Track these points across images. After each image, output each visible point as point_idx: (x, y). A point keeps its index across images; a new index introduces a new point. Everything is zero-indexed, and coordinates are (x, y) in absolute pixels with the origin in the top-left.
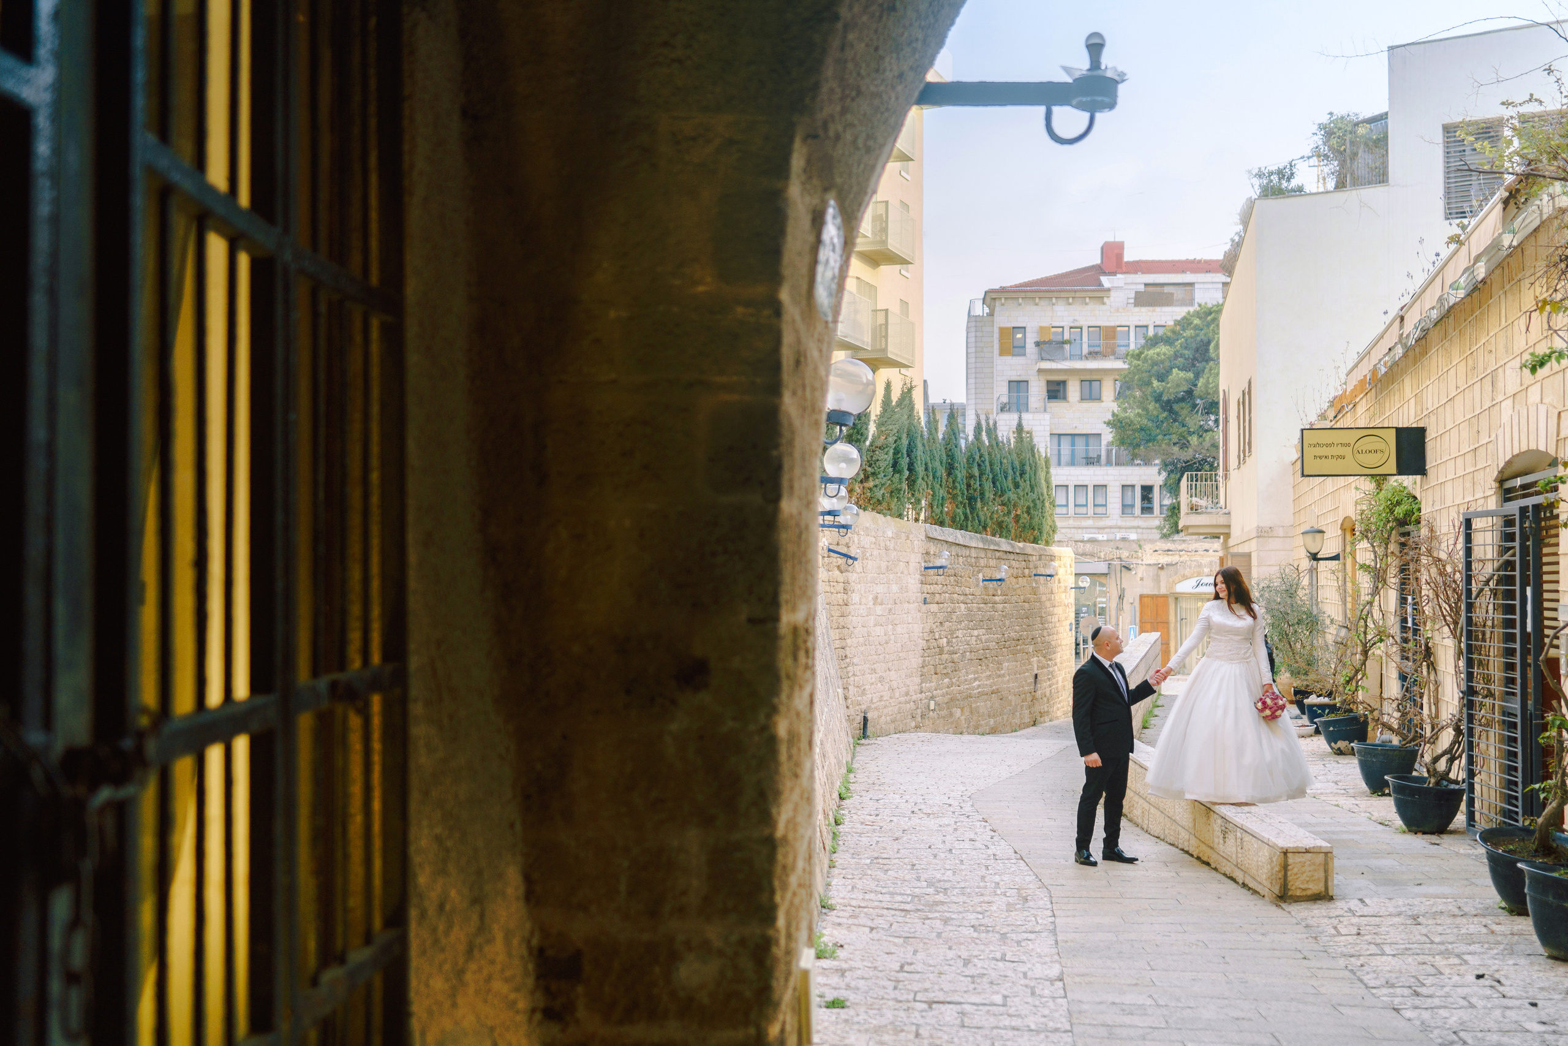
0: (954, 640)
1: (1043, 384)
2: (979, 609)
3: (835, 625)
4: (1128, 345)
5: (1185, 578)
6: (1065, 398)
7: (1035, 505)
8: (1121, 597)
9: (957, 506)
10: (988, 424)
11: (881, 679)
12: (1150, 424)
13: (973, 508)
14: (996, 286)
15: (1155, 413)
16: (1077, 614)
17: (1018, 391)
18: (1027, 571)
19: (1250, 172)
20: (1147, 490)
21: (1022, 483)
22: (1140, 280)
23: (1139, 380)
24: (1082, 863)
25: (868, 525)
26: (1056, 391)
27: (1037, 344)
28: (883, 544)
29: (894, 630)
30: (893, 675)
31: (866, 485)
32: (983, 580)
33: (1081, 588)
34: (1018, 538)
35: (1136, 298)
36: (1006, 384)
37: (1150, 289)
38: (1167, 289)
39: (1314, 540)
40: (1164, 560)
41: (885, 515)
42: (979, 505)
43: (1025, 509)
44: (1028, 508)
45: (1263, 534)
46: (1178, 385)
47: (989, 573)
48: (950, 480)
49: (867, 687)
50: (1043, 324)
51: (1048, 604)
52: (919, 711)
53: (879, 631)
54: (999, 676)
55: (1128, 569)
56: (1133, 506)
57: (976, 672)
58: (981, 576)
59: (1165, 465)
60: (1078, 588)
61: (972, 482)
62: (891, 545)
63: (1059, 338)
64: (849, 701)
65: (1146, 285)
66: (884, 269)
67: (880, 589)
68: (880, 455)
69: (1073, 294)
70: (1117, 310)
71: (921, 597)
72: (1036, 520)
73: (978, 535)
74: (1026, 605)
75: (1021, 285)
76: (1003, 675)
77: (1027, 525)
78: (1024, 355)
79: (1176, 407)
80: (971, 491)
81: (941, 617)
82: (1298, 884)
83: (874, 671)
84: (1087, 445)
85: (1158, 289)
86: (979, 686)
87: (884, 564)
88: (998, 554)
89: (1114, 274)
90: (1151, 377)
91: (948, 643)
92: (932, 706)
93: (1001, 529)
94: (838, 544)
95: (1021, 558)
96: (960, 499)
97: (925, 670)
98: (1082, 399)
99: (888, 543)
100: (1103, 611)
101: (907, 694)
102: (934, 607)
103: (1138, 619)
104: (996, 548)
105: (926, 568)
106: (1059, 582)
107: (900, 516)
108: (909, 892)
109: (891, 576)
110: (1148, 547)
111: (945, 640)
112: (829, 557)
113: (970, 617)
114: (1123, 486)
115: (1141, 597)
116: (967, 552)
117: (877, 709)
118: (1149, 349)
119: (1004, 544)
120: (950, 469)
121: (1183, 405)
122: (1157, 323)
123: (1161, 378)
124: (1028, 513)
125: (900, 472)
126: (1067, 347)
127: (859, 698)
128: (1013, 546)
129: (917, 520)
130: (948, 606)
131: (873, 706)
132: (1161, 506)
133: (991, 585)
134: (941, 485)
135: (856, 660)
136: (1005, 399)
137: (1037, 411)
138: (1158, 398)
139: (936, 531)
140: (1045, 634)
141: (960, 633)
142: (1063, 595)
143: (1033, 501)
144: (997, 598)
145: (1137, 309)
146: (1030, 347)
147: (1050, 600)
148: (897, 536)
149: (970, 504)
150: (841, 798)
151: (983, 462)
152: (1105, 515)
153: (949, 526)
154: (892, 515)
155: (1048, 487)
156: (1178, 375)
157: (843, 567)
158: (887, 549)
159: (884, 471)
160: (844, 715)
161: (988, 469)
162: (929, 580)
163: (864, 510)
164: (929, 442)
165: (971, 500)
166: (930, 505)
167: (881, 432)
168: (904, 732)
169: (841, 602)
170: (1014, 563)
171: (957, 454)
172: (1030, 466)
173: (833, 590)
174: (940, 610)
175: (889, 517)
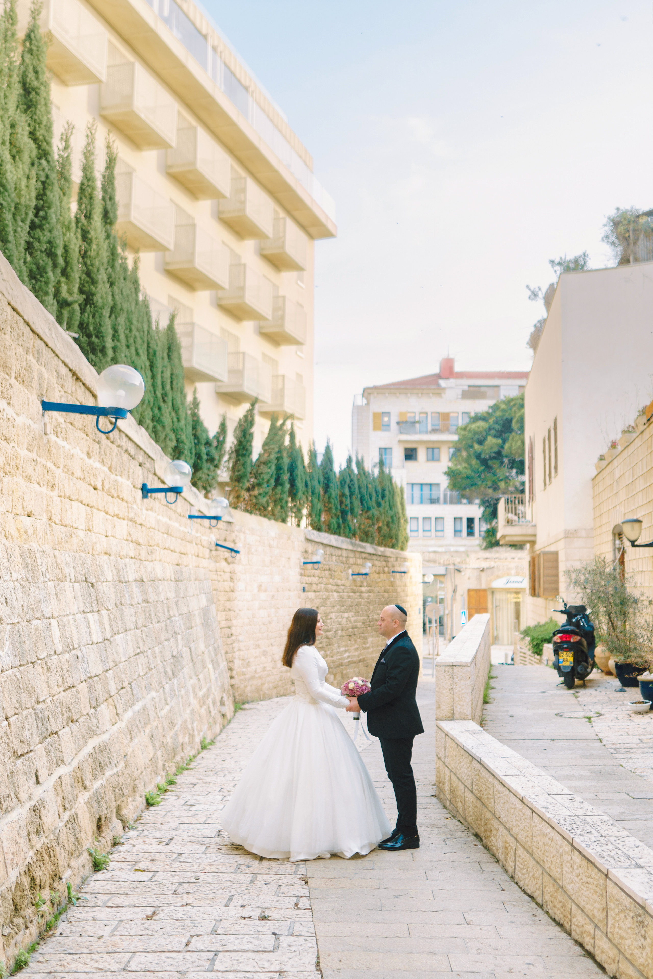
0: (328, 621)
1: (402, 450)
2: (349, 597)
3: (220, 607)
4: (458, 424)
5: (498, 577)
6: (416, 459)
7: (393, 521)
8: (454, 591)
9: (332, 517)
10: (357, 458)
11: (265, 653)
12: (473, 474)
13: (344, 520)
14: (371, 385)
15: (476, 466)
16: (425, 602)
17: (386, 454)
18: (386, 569)
19: (552, 262)
20: (470, 521)
21: (382, 503)
22: (465, 383)
23: (466, 445)
26: (410, 454)
27: (398, 423)
28: (266, 542)
29: (277, 612)
30: (275, 649)
31: (252, 493)
32: (353, 575)
33: (426, 583)
34: (380, 544)
35: (462, 394)
36: (378, 450)
37: (472, 389)
38: (482, 389)
39: (633, 529)
40: (485, 565)
41: (269, 519)
42: (349, 517)
43: (385, 523)
44: (388, 522)
45: (570, 535)
46: (491, 448)
47: (357, 570)
48: (327, 496)
49: (251, 660)
50: (402, 411)
54: (365, 648)
55: (459, 571)
56: (461, 531)
57: (346, 646)
58: (350, 571)
59: (483, 502)
60: (424, 583)
61: (344, 499)
62: (274, 543)
63: (412, 420)
64: (234, 673)
65: (469, 386)
67: (264, 579)
68: (264, 469)
69: (421, 392)
70: (450, 402)
71: (300, 587)
72: (394, 531)
73: (349, 540)
74: (386, 595)
75: (387, 385)
76: (368, 648)
77: (387, 535)
79: (490, 463)
80: (343, 506)
81: (317, 602)
84: (431, 490)
85: (476, 389)
86: (349, 657)
87: (267, 559)
88: (364, 555)
89: (448, 378)
90: (473, 442)
93: (366, 537)
94: (225, 540)
95: (382, 559)
96: (334, 511)
98: (428, 460)
99: (271, 542)
100: (442, 601)
102: (311, 595)
103: (466, 606)
104: (362, 550)
105: (304, 563)
106: (411, 578)
107: (284, 521)
109: (274, 569)
110: (473, 556)
112: (216, 550)
113: (341, 603)
114: (455, 518)
115: (469, 591)
116: (339, 552)
117: (260, 677)
118: (472, 424)
119: (369, 548)
120: (327, 488)
121: (495, 461)
122: (477, 409)
123: (481, 442)
124: (388, 525)
125: (282, 485)
126: (417, 426)
127: (244, 670)
128: (376, 550)
129: (298, 525)
130: (324, 594)
131: (257, 676)
132: (480, 531)
133: (359, 578)
134: (319, 500)
135: (241, 638)
136: (376, 460)
137: (398, 466)
138: (478, 457)
139: (315, 535)
141: (333, 616)
142: (414, 588)
143: (392, 517)
144: (363, 589)
145: (463, 402)
146: (393, 425)
147: (404, 591)
148: (279, 537)
149: (342, 516)
151: (353, 485)
152: (443, 537)
153: (326, 531)
154: (276, 520)
155: (403, 509)
156: (491, 441)
157: (230, 559)
158: (270, 546)
159: (268, 481)
160: (223, 686)
161: (357, 491)
162: (307, 572)
163: (251, 513)
164: (309, 467)
165: (344, 513)
166: (310, 515)
167: (265, 451)
168: (284, 695)
169: (227, 589)
170: (376, 563)
171: (332, 477)
172: (389, 491)
173: (219, 578)
174: (317, 597)
175: (273, 522)
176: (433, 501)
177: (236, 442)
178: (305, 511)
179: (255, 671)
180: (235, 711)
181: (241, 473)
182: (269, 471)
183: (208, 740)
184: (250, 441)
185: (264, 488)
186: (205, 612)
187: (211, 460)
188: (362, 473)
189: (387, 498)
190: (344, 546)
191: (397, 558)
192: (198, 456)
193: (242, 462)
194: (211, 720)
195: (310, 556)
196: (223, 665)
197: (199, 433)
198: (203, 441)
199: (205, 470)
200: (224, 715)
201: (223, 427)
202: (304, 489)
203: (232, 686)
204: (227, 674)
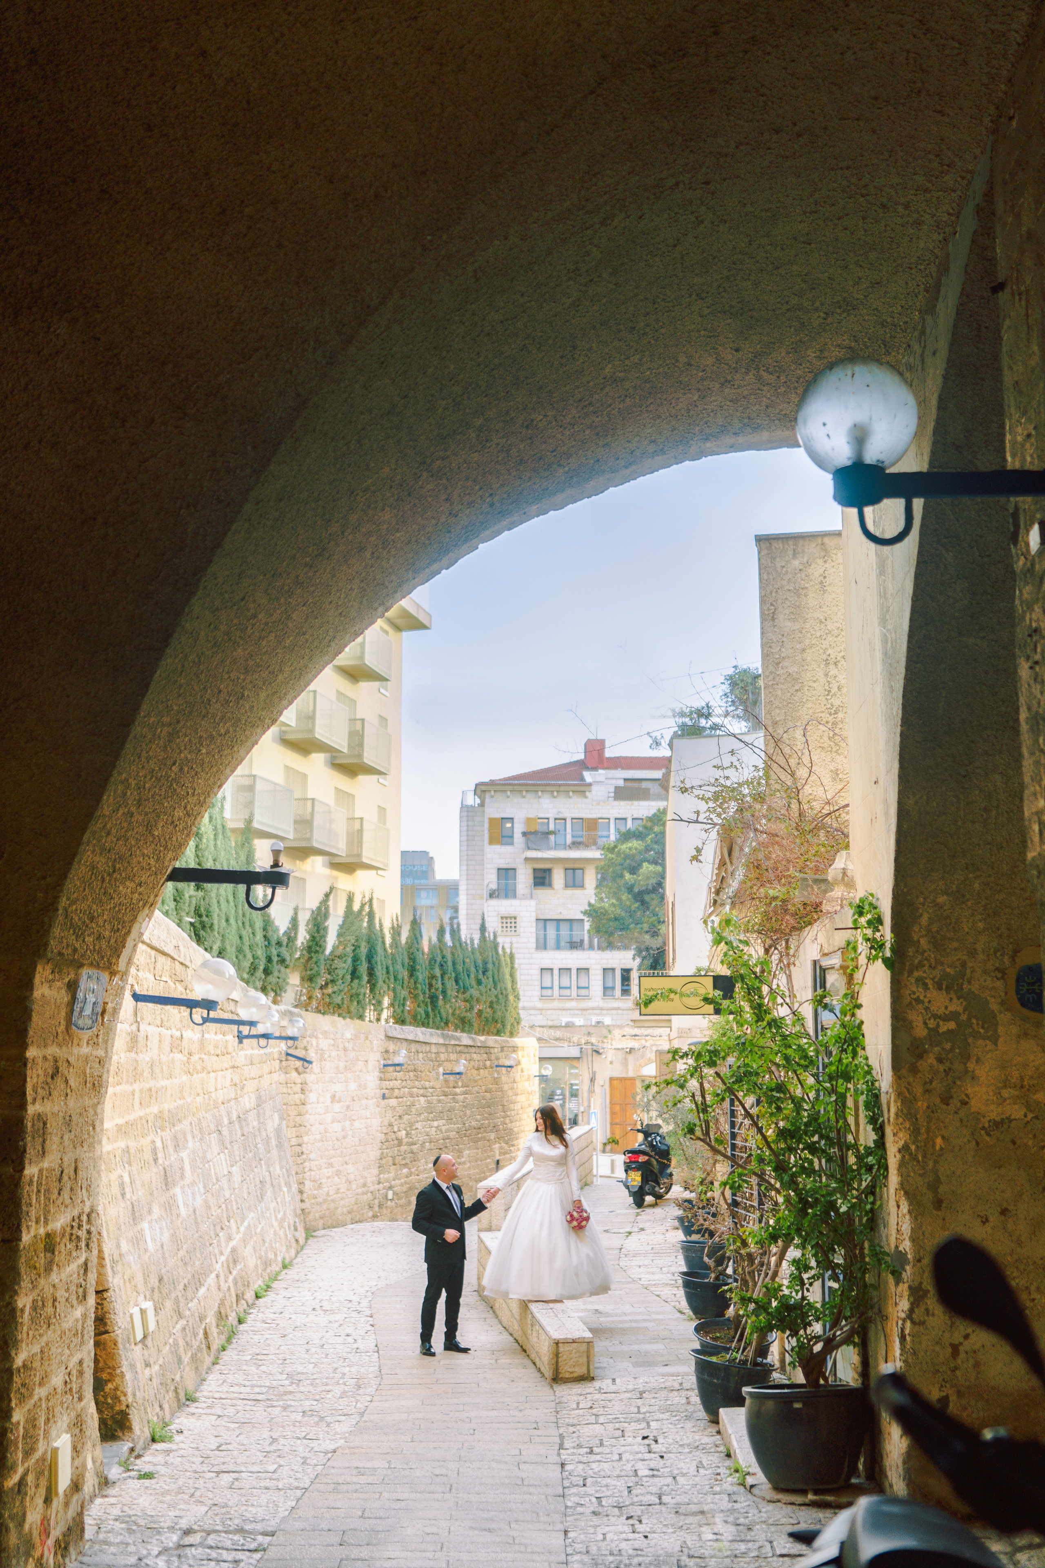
0: (413, 1132)
1: (530, 871)
2: (439, 1101)
3: (291, 1124)
4: (608, 837)
5: (650, 1061)
6: (550, 885)
7: (499, 1000)
8: (592, 1080)
9: (419, 1006)
11: (338, 1173)
12: (623, 914)
13: (435, 1007)
14: (486, 780)
15: (628, 903)
17: (507, 878)
18: (488, 1063)
20: (626, 974)
21: (484, 980)
22: (621, 775)
23: (614, 872)
24: (425, 1354)
25: (326, 1029)
26: (542, 878)
27: (524, 834)
28: (341, 1046)
29: (352, 1125)
30: (350, 1168)
31: (325, 991)
32: (444, 1074)
33: (544, 1076)
34: (482, 1031)
35: (615, 792)
36: (495, 872)
37: (629, 784)
38: (644, 785)
40: (635, 1044)
41: (344, 1018)
42: (441, 1002)
43: (488, 1004)
44: (491, 1002)
46: (648, 878)
47: (449, 1067)
48: (412, 981)
49: (323, 1181)
50: (531, 816)
51: (510, 1093)
52: (376, 1201)
53: (337, 1127)
55: (597, 1052)
56: (613, 988)
58: (441, 1070)
59: (639, 951)
60: (541, 1076)
61: (434, 982)
62: (350, 1046)
63: (544, 829)
64: (305, 1195)
65: (625, 780)
66: (362, 779)
67: (338, 1088)
68: (338, 963)
69: (557, 788)
70: (598, 803)
71: (379, 1093)
72: (500, 1013)
73: (439, 1032)
74: (488, 1095)
75: (510, 778)
76: (464, 1163)
77: (491, 1018)
78: (512, 844)
79: (647, 898)
80: (433, 990)
81: (400, 1110)
82: (567, 1368)
83: (331, 1165)
84: (571, 930)
85: (636, 785)
87: (342, 1065)
88: (458, 1049)
89: (595, 769)
90: (623, 869)
91: (407, 1134)
92: (390, 1195)
93: (464, 1024)
94: (296, 1048)
95: (483, 1050)
96: (421, 997)
97: (384, 1161)
98: (567, 886)
99: (347, 1044)
101: (364, 1185)
102: (393, 1102)
103: (608, 1102)
104: (457, 1042)
105: (385, 1066)
106: (522, 1071)
107: (361, 1017)
108: (268, 1384)
109: (350, 1075)
110: (617, 1033)
111: (404, 1132)
112: (287, 1061)
113: (430, 1109)
114: (605, 970)
115: (611, 1079)
116: (428, 1048)
117: (333, 1201)
118: (623, 843)
119: (465, 1039)
120: (412, 971)
122: (635, 816)
123: (633, 870)
124: (491, 1007)
125: (359, 978)
126: (552, 837)
127: (316, 1192)
128: (474, 1040)
129: (378, 1020)
130: (407, 1100)
131: (329, 1199)
133: (452, 1078)
134: (403, 986)
135: (312, 1156)
136: (494, 886)
137: (524, 897)
138: (630, 889)
139: (399, 1031)
140: (507, 1121)
141: (419, 1125)
142: (527, 1084)
143: (497, 995)
144: (458, 1090)
145: (617, 803)
146: (518, 836)
147: (512, 1089)
148: (356, 1037)
149: (432, 1002)
150: (257, 1297)
151: (446, 962)
152: (588, 997)
153: (410, 1024)
154: (351, 1018)
155: (514, 982)
156: (648, 869)
157: (301, 1069)
158: (345, 1050)
159: (343, 978)
160: (295, 1210)
161: (450, 968)
162: (388, 1076)
163: (324, 1014)
164: (391, 946)
165: (433, 999)
166: (392, 1005)
167: (340, 942)
168: (361, 1222)
169: (298, 1102)
170: (475, 1056)
171: (419, 956)
172: (494, 963)
173: (290, 1091)
174: (399, 1104)
175: (348, 1020)
177: (308, 937)
178: (386, 1001)
179: (328, 1194)
180: (307, 1239)
181: (313, 972)
182: (344, 967)
183: (287, 1261)
184: (324, 937)
185: (339, 985)
186: (278, 1131)
187: (282, 961)
188: (458, 945)
189: (490, 973)
190: (434, 1040)
191: (502, 1048)
193: (314, 959)
194: (288, 1244)
195: (391, 1056)
196: (295, 1187)
197: (269, 935)
198: (273, 942)
199: (276, 974)
200: (297, 1241)
201: (294, 921)
202: (385, 976)
203: (303, 1210)
204: (298, 1198)
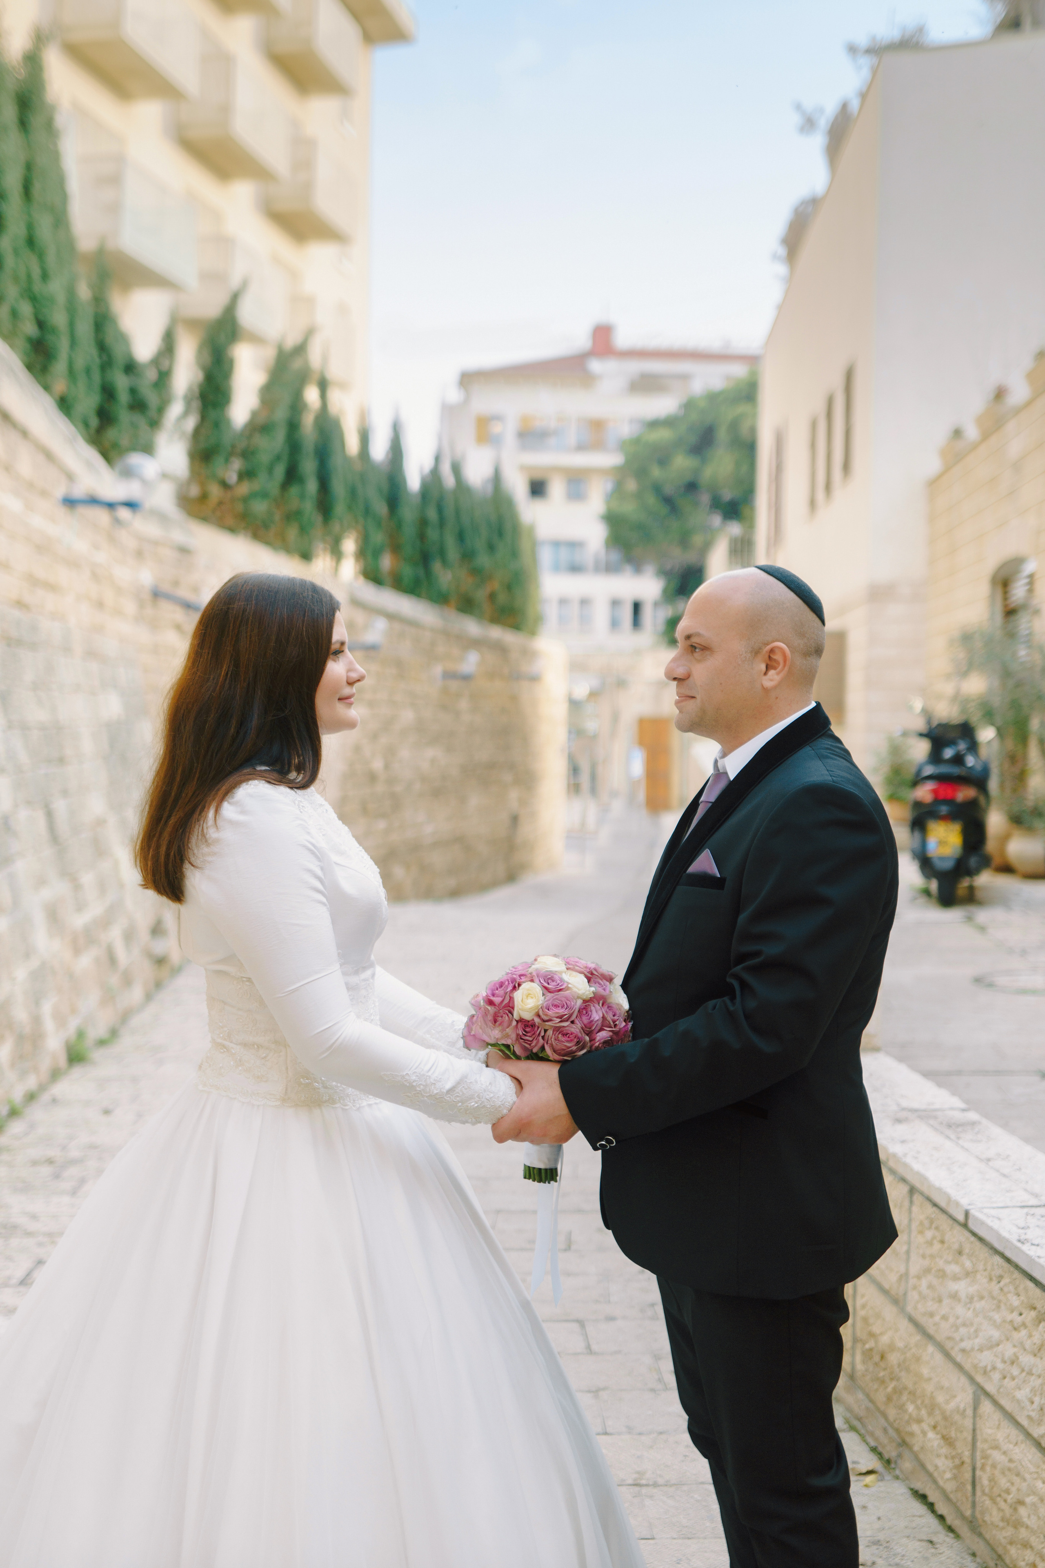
1: (523, 480)
2: (436, 719)
6: (550, 496)
9: (404, 564)
12: (649, 521)
13: (428, 571)
14: (474, 367)
15: (655, 508)
18: (505, 670)
20: (638, 606)
21: (499, 547)
22: (636, 368)
23: (637, 471)
26: (538, 489)
27: (517, 434)
32: (443, 676)
33: (574, 701)
34: (496, 621)
35: (629, 386)
37: (646, 378)
38: (663, 380)
42: (437, 566)
43: (503, 584)
44: (508, 583)
45: (879, 596)
46: (680, 474)
47: (451, 667)
48: (394, 521)
50: (525, 413)
51: (533, 719)
55: (624, 685)
56: (622, 624)
58: (439, 670)
59: (662, 572)
60: (571, 701)
61: (427, 531)
63: (543, 428)
65: (642, 374)
68: (261, 443)
69: (560, 379)
70: (607, 401)
73: (437, 609)
74: (503, 717)
77: (507, 605)
78: (501, 445)
79: (678, 502)
80: (426, 544)
84: (573, 554)
88: (464, 641)
89: (603, 358)
90: (649, 463)
94: (177, 585)
95: (498, 651)
96: (408, 551)
98: (567, 499)
104: (461, 631)
106: (548, 691)
107: (307, 557)
113: (420, 728)
114: (612, 601)
115: (639, 719)
116: (418, 632)
120: (393, 507)
124: (508, 590)
126: (552, 438)
128: (486, 632)
134: (378, 526)
138: (658, 491)
139: (372, 594)
140: (530, 759)
142: (553, 709)
143: (515, 574)
144: (463, 705)
145: (632, 399)
146: (510, 437)
147: (535, 713)
152: (591, 631)
153: (391, 588)
154: (289, 553)
156: (682, 463)
159: (270, 470)
164: (358, 458)
166: (361, 554)
167: (264, 402)
170: (488, 657)
175: (284, 554)
176: (575, 568)
177: (200, 376)
178: (349, 546)
181: (211, 444)
182: (272, 449)
183: (98, 1030)
185: (260, 482)
187: (138, 405)
188: (461, 485)
189: (507, 539)
190: (429, 621)
191: (522, 650)
192: (108, 392)
193: (213, 422)
194: (114, 980)
195: (358, 629)
197: (109, 340)
198: (120, 363)
199: (126, 426)
201: (170, 340)
202: (348, 501)
